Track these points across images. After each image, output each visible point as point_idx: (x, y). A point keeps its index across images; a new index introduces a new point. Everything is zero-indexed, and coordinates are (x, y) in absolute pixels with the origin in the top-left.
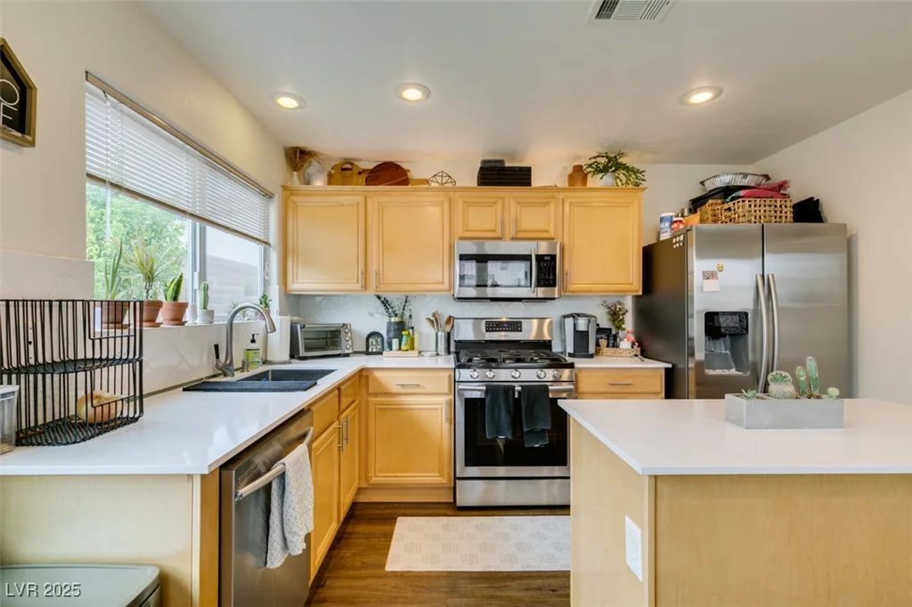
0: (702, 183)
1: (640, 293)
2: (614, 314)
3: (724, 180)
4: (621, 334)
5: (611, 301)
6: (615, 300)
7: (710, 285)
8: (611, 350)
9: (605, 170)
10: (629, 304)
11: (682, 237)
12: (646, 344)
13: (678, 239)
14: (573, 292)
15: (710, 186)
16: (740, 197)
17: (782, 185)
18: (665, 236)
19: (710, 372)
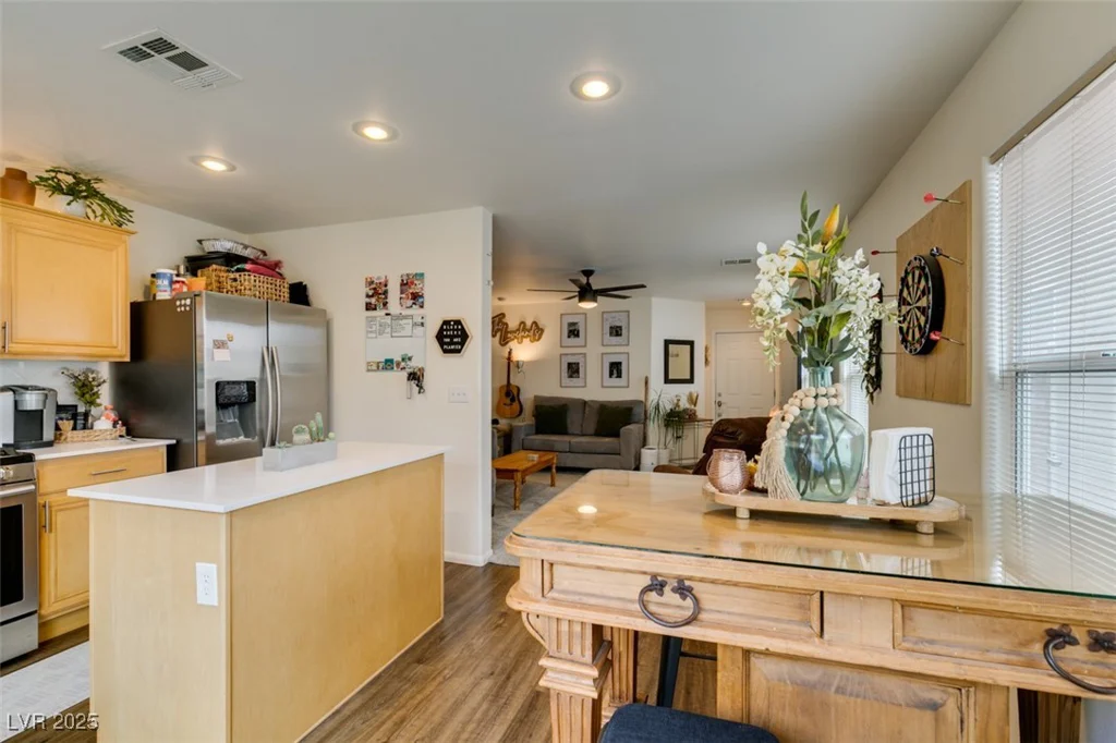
0: (200, 241)
1: (128, 359)
2: (84, 385)
3: (224, 246)
4: (94, 411)
5: (77, 369)
6: (84, 367)
7: (221, 355)
8: (79, 433)
9: (73, 192)
10: (104, 371)
11: (188, 301)
12: (133, 421)
13: (183, 302)
14: (16, 354)
15: (209, 247)
16: (244, 270)
17: (277, 264)
18: (164, 295)
19: (221, 442)
